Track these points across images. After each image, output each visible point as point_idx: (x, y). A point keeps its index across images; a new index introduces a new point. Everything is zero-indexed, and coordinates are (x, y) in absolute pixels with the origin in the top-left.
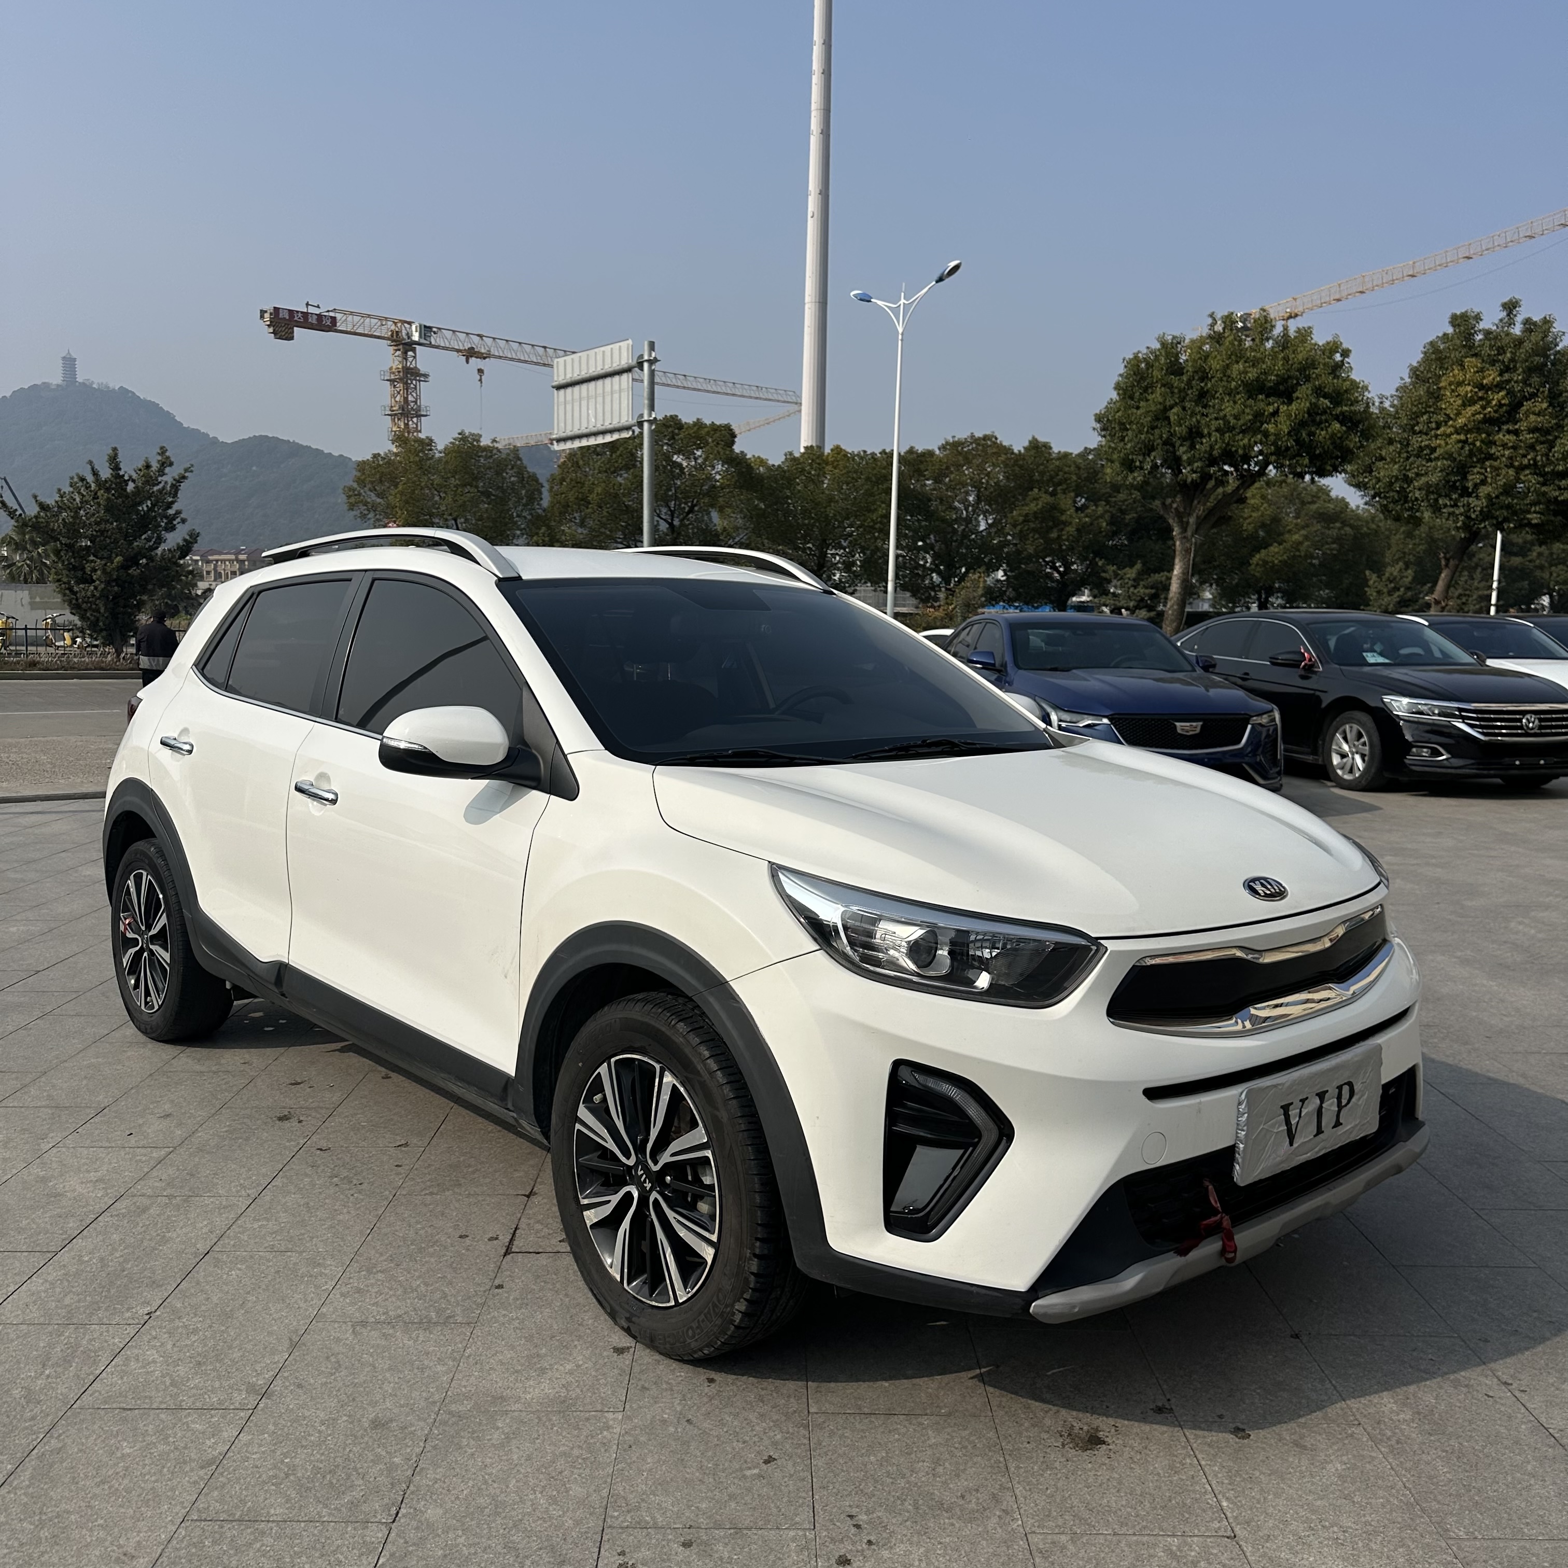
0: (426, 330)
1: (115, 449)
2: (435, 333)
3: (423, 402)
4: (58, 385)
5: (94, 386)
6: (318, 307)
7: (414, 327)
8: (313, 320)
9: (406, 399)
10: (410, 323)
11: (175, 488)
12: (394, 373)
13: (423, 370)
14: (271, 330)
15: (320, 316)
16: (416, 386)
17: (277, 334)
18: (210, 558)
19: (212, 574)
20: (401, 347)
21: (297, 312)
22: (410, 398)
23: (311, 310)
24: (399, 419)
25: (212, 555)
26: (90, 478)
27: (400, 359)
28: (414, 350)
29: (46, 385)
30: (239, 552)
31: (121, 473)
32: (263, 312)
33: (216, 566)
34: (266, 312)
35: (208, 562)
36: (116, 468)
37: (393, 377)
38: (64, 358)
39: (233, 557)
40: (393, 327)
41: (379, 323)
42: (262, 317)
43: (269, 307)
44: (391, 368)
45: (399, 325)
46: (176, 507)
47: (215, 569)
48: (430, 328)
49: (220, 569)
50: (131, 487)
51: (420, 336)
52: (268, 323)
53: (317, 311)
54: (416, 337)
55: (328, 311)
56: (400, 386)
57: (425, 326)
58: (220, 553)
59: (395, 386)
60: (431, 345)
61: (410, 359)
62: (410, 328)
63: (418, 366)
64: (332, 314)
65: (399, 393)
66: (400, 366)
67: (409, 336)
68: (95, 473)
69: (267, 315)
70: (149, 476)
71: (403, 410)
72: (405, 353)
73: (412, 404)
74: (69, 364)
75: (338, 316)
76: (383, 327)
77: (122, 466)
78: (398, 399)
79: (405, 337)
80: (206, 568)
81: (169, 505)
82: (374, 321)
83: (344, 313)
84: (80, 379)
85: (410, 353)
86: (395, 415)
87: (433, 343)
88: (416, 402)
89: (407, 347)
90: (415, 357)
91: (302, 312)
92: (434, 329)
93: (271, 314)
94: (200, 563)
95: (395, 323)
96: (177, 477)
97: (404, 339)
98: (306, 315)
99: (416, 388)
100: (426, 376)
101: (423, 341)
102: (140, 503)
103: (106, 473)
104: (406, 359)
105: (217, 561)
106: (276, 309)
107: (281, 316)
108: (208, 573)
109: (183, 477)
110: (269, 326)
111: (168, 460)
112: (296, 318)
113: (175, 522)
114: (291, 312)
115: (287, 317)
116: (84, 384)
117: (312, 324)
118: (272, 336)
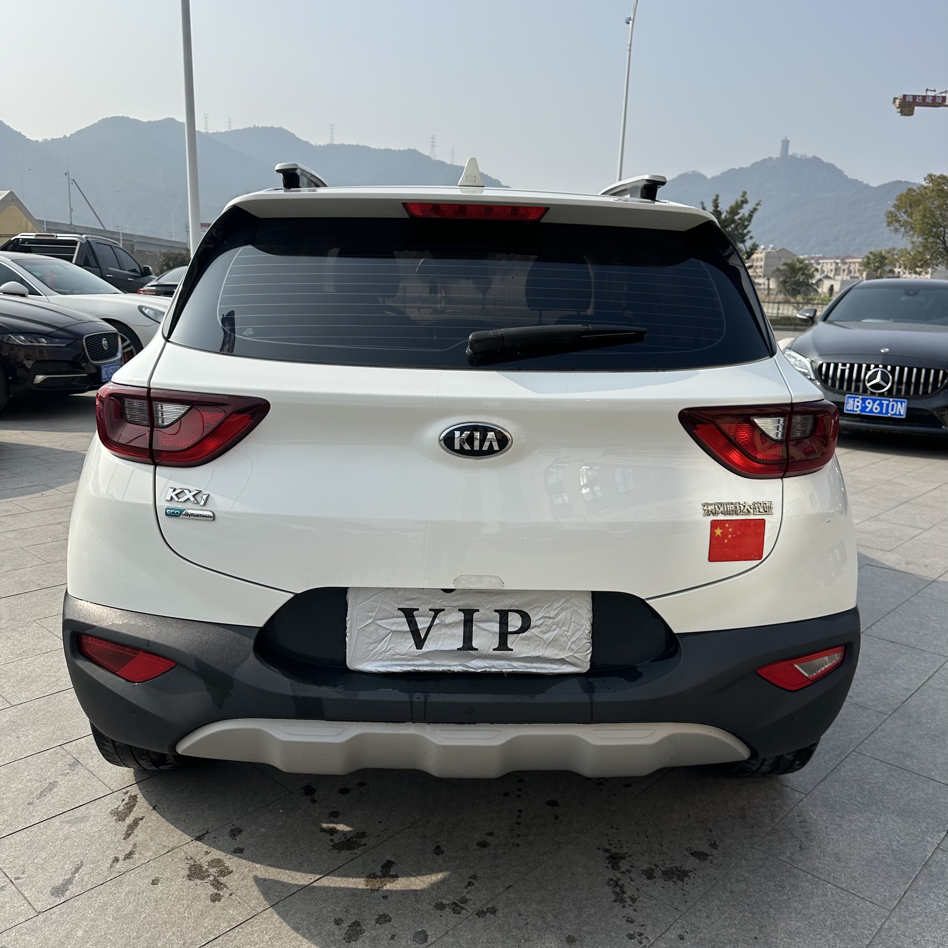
4: (778, 158)
5: (798, 157)
6: (935, 91)
8: (929, 100)
11: (751, 216)
14: (899, 110)
15: (934, 97)
17: (903, 113)
18: (847, 261)
19: (846, 272)
21: (919, 96)
23: (930, 93)
29: (771, 159)
31: (719, 209)
32: (895, 99)
33: (849, 266)
34: (897, 98)
35: (845, 263)
36: (716, 206)
38: (783, 141)
42: (894, 102)
43: (900, 95)
46: (749, 228)
47: (848, 269)
49: (852, 268)
52: (898, 106)
53: (933, 94)
55: (941, 93)
58: (853, 258)
64: (944, 95)
69: (898, 101)
70: (735, 210)
74: (786, 144)
77: (719, 205)
80: (843, 267)
81: (746, 227)
84: (790, 153)
91: (922, 96)
93: (900, 100)
94: (840, 265)
96: (752, 210)
98: (924, 97)
102: (727, 226)
105: (850, 263)
106: (905, 96)
107: (907, 100)
108: (844, 270)
109: (755, 209)
110: (898, 108)
111: (746, 199)
112: (917, 100)
113: (746, 238)
114: (914, 97)
115: (911, 100)
116: (792, 156)
117: (928, 103)
118: (899, 114)
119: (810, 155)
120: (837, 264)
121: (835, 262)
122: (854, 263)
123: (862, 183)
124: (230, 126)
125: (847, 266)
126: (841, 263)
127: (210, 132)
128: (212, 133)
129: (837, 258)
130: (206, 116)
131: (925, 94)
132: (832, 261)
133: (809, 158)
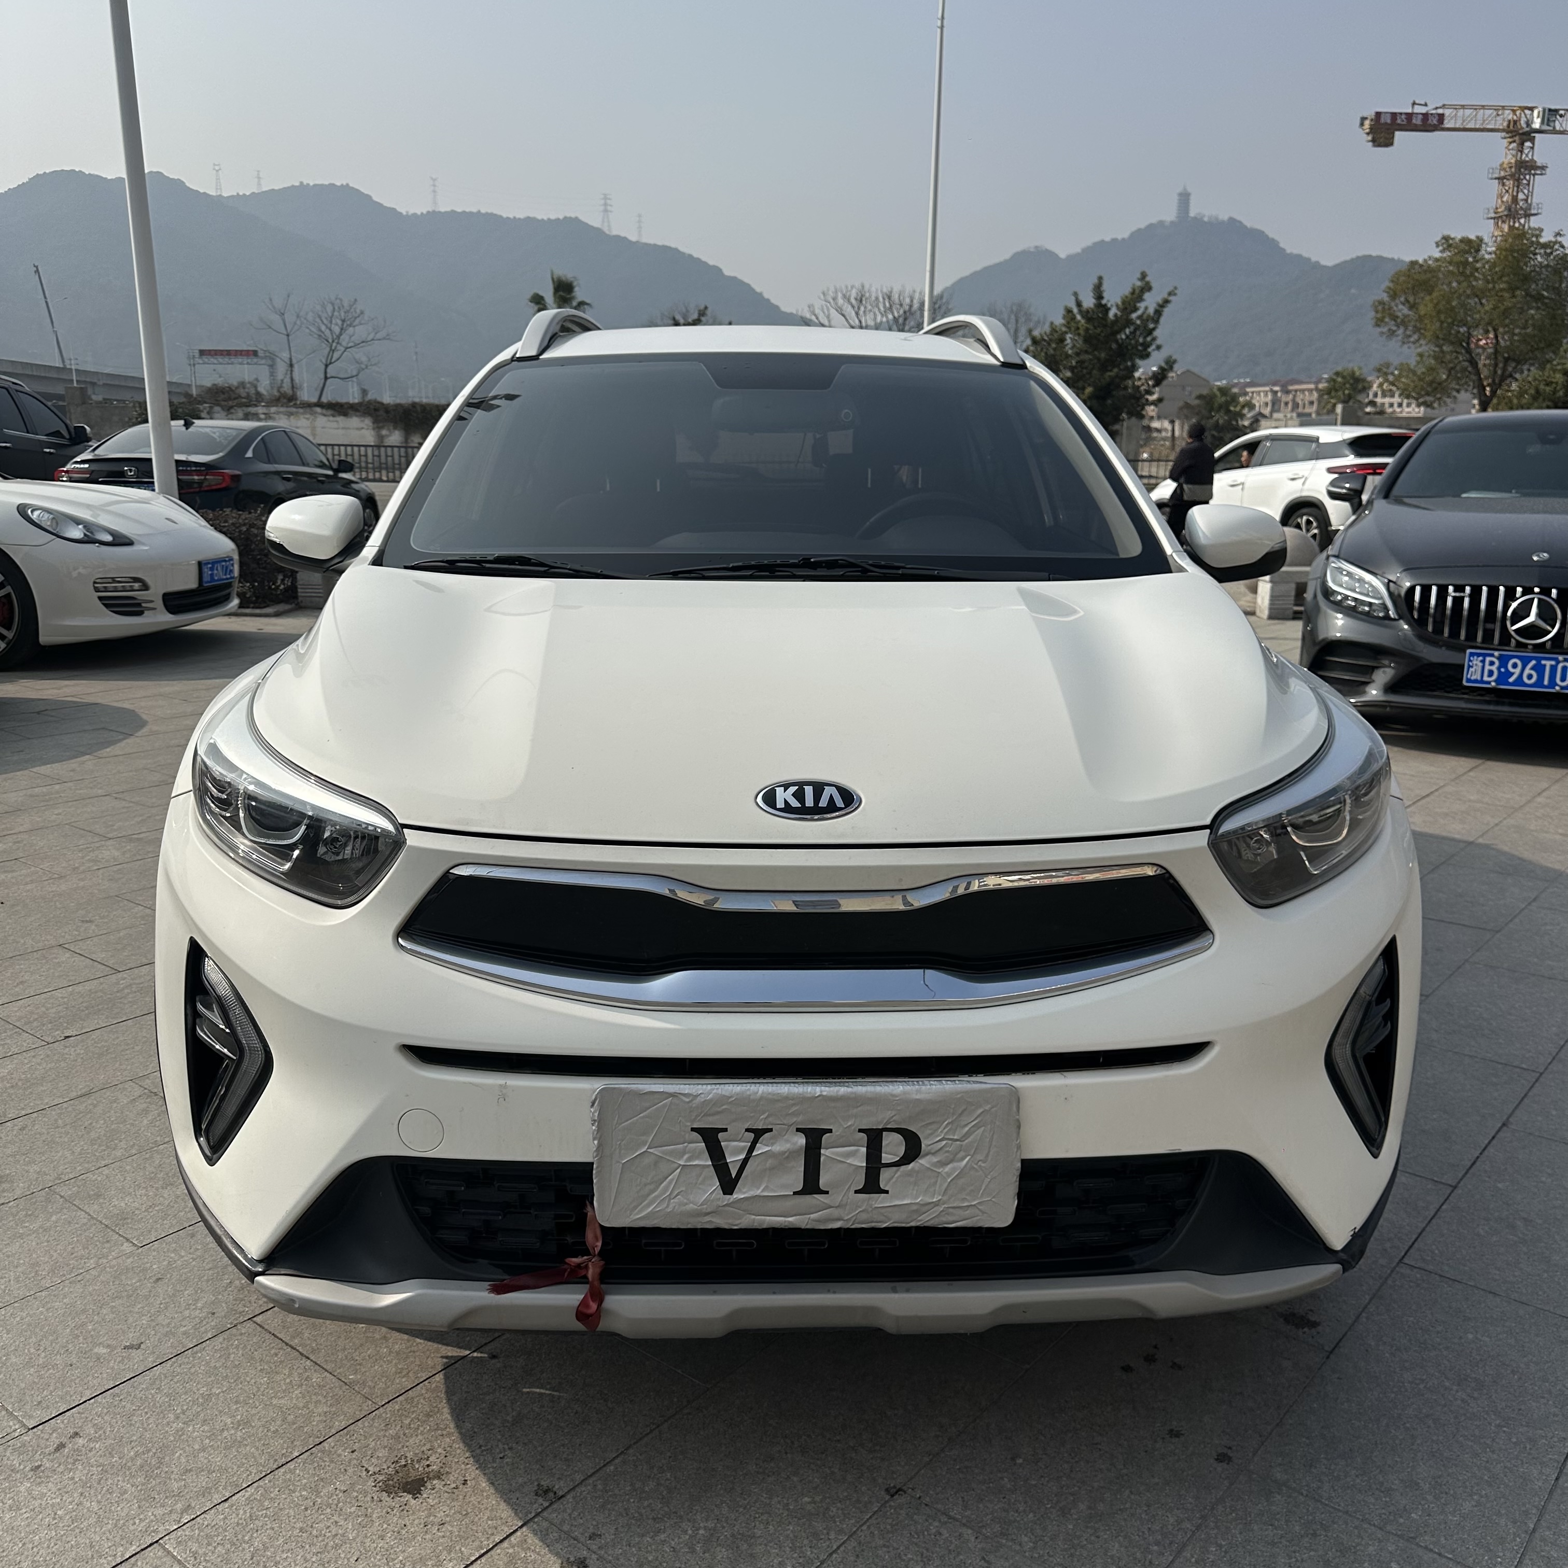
0: (1551, 114)
1: (1100, 278)
2: (1561, 116)
3: (1535, 200)
4: (1172, 222)
5: (1206, 219)
6: (1426, 105)
7: (1536, 113)
8: (1417, 121)
9: (1515, 199)
10: (1532, 109)
11: (1158, 313)
12: (1505, 170)
13: (1540, 162)
14: (1370, 138)
15: (1426, 116)
16: (1529, 181)
17: (1376, 142)
18: (1291, 388)
19: (1290, 406)
20: (1517, 138)
21: (1401, 114)
22: (1521, 196)
23: (1419, 109)
24: (1503, 222)
25: (1292, 385)
26: (1075, 310)
27: (1514, 152)
28: (1532, 140)
29: (1161, 223)
30: (1319, 381)
31: (1104, 302)
32: (1363, 119)
33: (1295, 396)
34: (1366, 118)
35: (1288, 392)
36: (1099, 297)
37: (1503, 174)
38: (1180, 195)
39: (1312, 386)
40: (1510, 117)
41: (1495, 113)
42: (1362, 124)
43: (1370, 113)
44: (1501, 165)
45: (1518, 113)
46: (1155, 333)
47: (1294, 400)
48: (1556, 111)
49: (1299, 400)
50: (1111, 314)
51: (1542, 123)
52: (1368, 131)
53: (1423, 110)
54: (1537, 124)
55: (1437, 108)
56: (1510, 183)
57: (1550, 110)
58: (1301, 383)
59: (1504, 185)
60: (1554, 132)
61: (1526, 151)
62: (1532, 114)
63: (1535, 158)
64: (1440, 111)
65: (1507, 191)
66: (1513, 161)
67: (1528, 124)
68: (1079, 304)
69: (1367, 123)
70: (1130, 303)
71: (1510, 210)
72: (1522, 144)
73: (1521, 203)
74: (1184, 198)
75: (1447, 112)
76: (1498, 118)
77: (1105, 295)
78: (1505, 199)
79: (1524, 126)
80: (1285, 398)
81: (1150, 332)
82: (1488, 112)
83: (1455, 107)
84: (1192, 214)
85: (1528, 144)
86: (1501, 217)
87: (1558, 127)
88: (1526, 200)
89: (1525, 137)
90: (1532, 148)
91: (1406, 114)
92: (1562, 112)
93: (1372, 120)
94: (1279, 394)
95: (1514, 111)
96: (1161, 302)
97: (1522, 128)
98: (1409, 116)
99: (1528, 184)
100: (1543, 168)
101: (1545, 127)
102: (1119, 331)
103: (1089, 302)
104: (1522, 152)
105: (1296, 391)
106: (1378, 114)
107: (1382, 121)
108: (1286, 404)
109: (1167, 301)
110: (1368, 134)
111: (1148, 283)
112: (1399, 121)
113: (1150, 350)
114: (1394, 115)
115: (1389, 121)
116: (1195, 218)
117: (1416, 125)
118: (1371, 144)
119: (1224, 216)
120: (1275, 393)
121: (1272, 391)
122: (1303, 391)
123: (1309, 259)
124: (259, 184)
125: (1291, 396)
126: (1282, 391)
127: (225, 195)
128: (228, 197)
129: (1275, 384)
130: (217, 168)
131: (1410, 111)
132: (1267, 389)
133: (1223, 222)
